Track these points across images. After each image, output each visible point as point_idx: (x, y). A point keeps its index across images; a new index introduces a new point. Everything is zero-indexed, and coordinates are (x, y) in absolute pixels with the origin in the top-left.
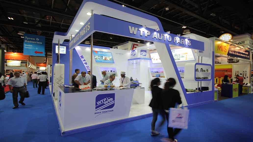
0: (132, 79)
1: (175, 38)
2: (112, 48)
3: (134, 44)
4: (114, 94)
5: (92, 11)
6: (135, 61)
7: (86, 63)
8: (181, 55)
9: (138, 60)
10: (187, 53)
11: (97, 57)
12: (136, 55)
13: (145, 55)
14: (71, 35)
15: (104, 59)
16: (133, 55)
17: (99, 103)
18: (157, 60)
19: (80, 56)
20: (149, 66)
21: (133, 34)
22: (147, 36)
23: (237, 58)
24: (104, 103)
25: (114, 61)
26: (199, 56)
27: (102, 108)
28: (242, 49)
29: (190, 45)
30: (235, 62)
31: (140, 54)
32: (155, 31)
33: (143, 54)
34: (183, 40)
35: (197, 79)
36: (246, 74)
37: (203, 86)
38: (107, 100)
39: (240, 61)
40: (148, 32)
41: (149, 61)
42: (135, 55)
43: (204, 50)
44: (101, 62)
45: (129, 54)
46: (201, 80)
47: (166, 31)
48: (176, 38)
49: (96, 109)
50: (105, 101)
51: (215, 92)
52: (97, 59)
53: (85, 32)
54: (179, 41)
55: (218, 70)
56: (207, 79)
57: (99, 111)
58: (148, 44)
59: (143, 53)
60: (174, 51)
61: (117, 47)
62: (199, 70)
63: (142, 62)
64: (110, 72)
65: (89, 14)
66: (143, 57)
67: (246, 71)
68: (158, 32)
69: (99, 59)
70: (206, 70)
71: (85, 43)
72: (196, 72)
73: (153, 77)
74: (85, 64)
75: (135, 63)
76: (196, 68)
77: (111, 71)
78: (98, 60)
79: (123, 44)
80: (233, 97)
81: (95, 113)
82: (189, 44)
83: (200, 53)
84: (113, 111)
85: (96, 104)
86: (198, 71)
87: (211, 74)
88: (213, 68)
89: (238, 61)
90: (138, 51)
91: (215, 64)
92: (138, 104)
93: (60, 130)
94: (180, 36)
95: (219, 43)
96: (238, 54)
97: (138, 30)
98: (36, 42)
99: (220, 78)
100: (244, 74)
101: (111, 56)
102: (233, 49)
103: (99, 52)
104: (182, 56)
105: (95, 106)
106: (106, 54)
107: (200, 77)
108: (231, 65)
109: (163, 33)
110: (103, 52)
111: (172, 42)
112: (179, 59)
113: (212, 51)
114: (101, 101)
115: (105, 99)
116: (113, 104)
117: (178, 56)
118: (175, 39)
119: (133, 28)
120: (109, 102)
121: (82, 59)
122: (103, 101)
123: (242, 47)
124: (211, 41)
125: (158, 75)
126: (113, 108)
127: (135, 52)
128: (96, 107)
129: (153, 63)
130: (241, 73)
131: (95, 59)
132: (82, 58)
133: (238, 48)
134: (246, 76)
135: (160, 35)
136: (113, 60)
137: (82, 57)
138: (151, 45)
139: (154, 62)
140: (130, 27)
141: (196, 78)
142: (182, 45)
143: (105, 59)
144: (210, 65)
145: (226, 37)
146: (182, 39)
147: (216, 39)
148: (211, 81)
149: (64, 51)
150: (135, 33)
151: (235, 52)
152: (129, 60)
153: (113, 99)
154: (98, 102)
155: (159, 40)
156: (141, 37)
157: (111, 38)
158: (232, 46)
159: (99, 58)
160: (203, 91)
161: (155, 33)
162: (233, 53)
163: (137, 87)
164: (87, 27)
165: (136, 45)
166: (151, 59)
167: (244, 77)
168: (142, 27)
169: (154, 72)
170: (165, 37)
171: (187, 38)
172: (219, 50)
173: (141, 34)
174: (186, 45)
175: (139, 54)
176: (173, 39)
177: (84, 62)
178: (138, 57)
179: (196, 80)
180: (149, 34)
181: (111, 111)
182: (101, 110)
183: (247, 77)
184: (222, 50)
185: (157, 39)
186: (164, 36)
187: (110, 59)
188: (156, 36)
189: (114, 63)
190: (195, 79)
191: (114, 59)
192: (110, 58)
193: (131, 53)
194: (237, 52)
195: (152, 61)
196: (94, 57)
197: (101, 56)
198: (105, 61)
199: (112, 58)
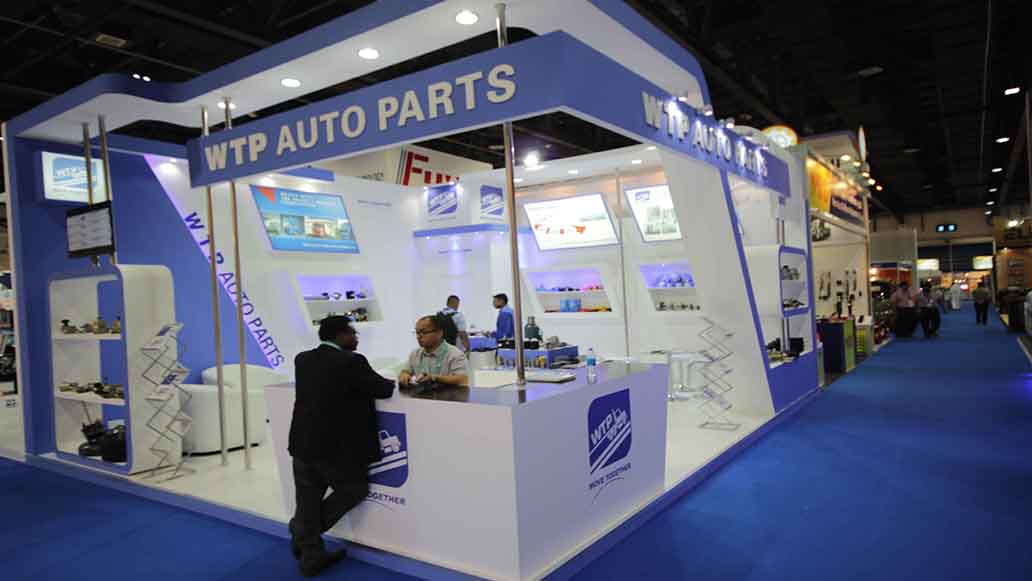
0: (533, 325)
1: (736, 146)
3: (410, 154)
6: (455, 238)
7: (219, 254)
9: (479, 236)
11: (277, 221)
12: (459, 208)
13: (499, 212)
15: (309, 230)
16: (440, 210)
17: (597, 436)
18: (562, 232)
19: (184, 215)
21: (655, 128)
22: (681, 136)
24: (608, 436)
25: (358, 241)
26: (778, 220)
27: (605, 461)
28: (851, 188)
29: (767, 176)
32: (696, 114)
33: (490, 205)
34: (751, 156)
36: (855, 281)
38: (613, 423)
39: (832, 233)
40: (684, 122)
42: (452, 209)
43: (790, 196)
44: (297, 248)
46: (791, 314)
49: (591, 464)
50: (611, 426)
52: (275, 231)
54: (744, 158)
56: (802, 307)
59: (492, 202)
60: (648, 192)
64: (344, 298)
66: (495, 219)
67: (855, 272)
69: (287, 231)
73: (547, 311)
75: (455, 247)
76: (783, 266)
77: (348, 293)
78: (283, 235)
80: (847, 370)
81: (592, 486)
82: (764, 171)
85: (591, 444)
87: (806, 285)
88: (809, 262)
90: (469, 192)
97: (663, 109)
100: (847, 281)
101: (342, 218)
103: (282, 194)
106: (318, 202)
109: (713, 127)
110: (302, 196)
111: (732, 162)
112: (673, 231)
113: (804, 198)
114: (602, 430)
115: (609, 419)
116: (628, 438)
117: (665, 216)
119: (653, 99)
120: (620, 427)
121: (196, 236)
122: (605, 426)
124: (794, 160)
125: (572, 305)
126: (626, 458)
127: (452, 195)
128: (591, 457)
129: (542, 248)
130: (839, 279)
131: (268, 231)
132: (193, 227)
134: (855, 289)
136: (352, 236)
137: (195, 221)
138: (542, 167)
139: (545, 241)
140: (645, 96)
142: (753, 176)
143: (316, 235)
144: (800, 252)
146: (750, 152)
148: (810, 312)
150: (657, 123)
151: (840, 200)
152: (418, 234)
153: (626, 413)
154: (594, 436)
155: (708, 156)
159: (285, 224)
161: (698, 125)
164: (477, 81)
165: (419, 158)
166: (530, 229)
167: (851, 293)
168: (671, 100)
169: (553, 289)
170: (718, 141)
172: (815, 191)
173: (671, 129)
174: (758, 176)
175: (477, 202)
176: (733, 149)
177: (206, 252)
179: (784, 315)
180: (686, 128)
181: (625, 469)
182: (603, 467)
183: (860, 294)
184: (820, 195)
186: (716, 137)
187: (337, 231)
188: (700, 139)
189: (357, 251)
190: (783, 308)
191: (356, 232)
192: (339, 227)
193: (430, 198)
194: (844, 201)
195: (535, 238)
196: (264, 219)
197: (293, 217)
198: (318, 244)
199: (345, 228)
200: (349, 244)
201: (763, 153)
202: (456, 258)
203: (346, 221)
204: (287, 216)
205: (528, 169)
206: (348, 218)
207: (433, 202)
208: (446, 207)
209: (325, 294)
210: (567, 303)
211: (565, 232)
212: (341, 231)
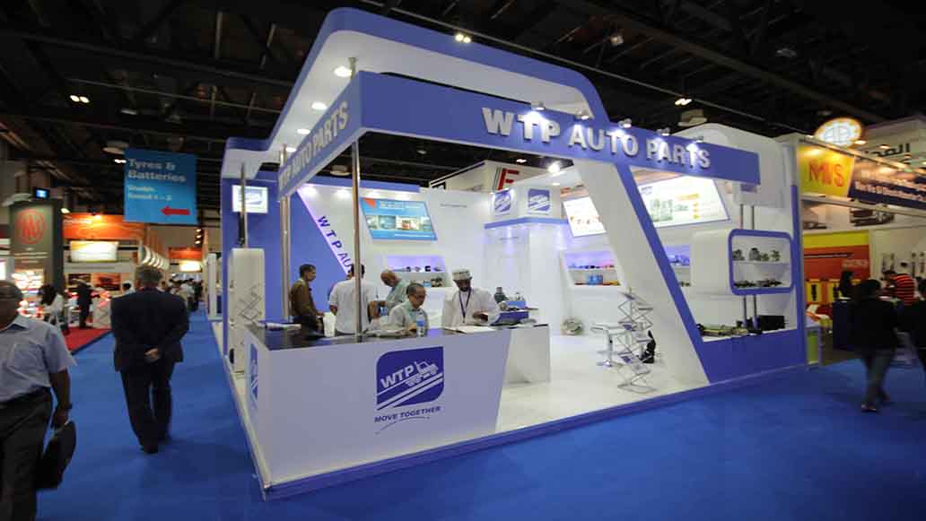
0: (501, 293)
1: (649, 142)
2: (427, 186)
3: (504, 170)
4: (441, 348)
5: (353, 61)
6: (509, 228)
7: (338, 242)
8: (675, 203)
9: (523, 226)
10: (696, 196)
11: (377, 219)
12: (512, 207)
13: (546, 208)
14: (285, 150)
16: (501, 208)
17: (389, 382)
18: (588, 222)
19: (316, 219)
20: (561, 247)
21: (499, 135)
22: (547, 139)
23: (885, 206)
24: (407, 382)
25: (436, 231)
26: (742, 206)
27: (401, 401)
28: (903, 172)
29: (707, 165)
30: (880, 220)
31: (527, 203)
32: (575, 120)
33: (536, 203)
34: (679, 151)
35: (739, 287)
36: (923, 264)
37: (762, 312)
39: (897, 216)
40: (551, 127)
41: (559, 227)
42: (508, 208)
43: (759, 183)
44: (390, 237)
45: (487, 204)
46: (754, 293)
47: (615, 118)
48: (654, 142)
49: (379, 402)
50: (411, 375)
51: (809, 334)
52: (375, 227)
53: (333, 134)
54: (665, 152)
55: (815, 254)
56: (779, 286)
57: (389, 411)
58: (554, 168)
59: (539, 201)
61: (444, 184)
62: (743, 255)
63: (536, 234)
64: (423, 270)
65: (344, 72)
66: (539, 214)
67: (922, 255)
68: (587, 124)
69: (383, 226)
70: (772, 253)
71: (333, 173)
72: (735, 263)
73: (577, 284)
74: (334, 248)
76: (734, 249)
77: (427, 267)
78: (380, 229)
79: (466, 171)
81: (377, 420)
82: (704, 162)
83: (745, 193)
84: (438, 408)
85: (380, 387)
86: (742, 259)
87: (790, 266)
88: (796, 244)
89: (889, 218)
90: (519, 195)
91: (805, 232)
92: (527, 382)
93: (256, 480)
94: (667, 135)
95: (814, 153)
96: (887, 192)
97: (516, 120)
98: (165, 176)
99: (824, 280)
100: (914, 263)
101: (424, 216)
102: (866, 174)
103: (381, 202)
104: (681, 207)
105: (374, 394)
106: (407, 207)
107: (750, 281)
108: (867, 231)
109: (606, 128)
110: (396, 204)
111: (640, 157)
112: (670, 219)
113: (789, 183)
114: (397, 377)
115: (409, 369)
116: (439, 385)
117: (664, 207)
118: (649, 147)
119: (498, 113)
120: (425, 377)
121: (324, 231)
122: (404, 374)
123: (901, 166)
124: (785, 149)
125: (595, 279)
127: (507, 197)
128: (379, 397)
129: (575, 235)
130: (904, 261)
131: (369, 227)
132: (323, 225)
133: (885, 171)
135: (596, 134)
136: (431, 226)
137: (324, 222)
138: (563, 172)
139: (577, 230)
140: (487, 112)
141: (736, 285)
142: (677, 167)
143: (404, 228)
144: (784, 235)
145: (841, 132)
146: (676, 147)
147: (801, 141)
149: (259, 203)
150: (505, 131)
151: (875, 184)
152: (488, 226)
153: (437, 365)
154: (385, 381)
155: (594, 154)
156: (527, 144)
157: (423, 152)
158: (864, 164)
159: (383, 222)
160: (765, 332)
161: (578, 128)
162: (871, 189)
163: (519, 323)
164: (338, 116)
165: (511, 172)
166: (567, 222)
168: (530, 109)
169: (581, 267)
170: (614, 139)
171: (695, 140)
172: (816, 178)
173: (529, 135)
174: (691, 167)
175: (525, 202)
176: (642, 145)
177: (330, 240)
178: (521, 216)
179: (737, 293)
180: (555, 132)
182: (398, 406)
184: (827, 180)
185: (584, 149)
186: (610, 137)
187: (420, 225)
188: (581, 140)
189: (435, 239)
190: (732, 288)
191: (435, 226)
192: (422, 222)
193: (496, 200)
194: (882, 185)
195: (570, 228)
196: (367, 219)
197: (389, 217)
198: (405, 234)
199: (426, 223)
200: (429, 234)
201: (702, 146)
202: (510, 242)
203: (428, 218)
204: (385, 217)
205: (554, 175)
206: (428, 216)
207: (498, 204)
208: (506, 205)
209: (408, 268)
210: (592, 278)
211: (591, 221)
212: (424, 225)
